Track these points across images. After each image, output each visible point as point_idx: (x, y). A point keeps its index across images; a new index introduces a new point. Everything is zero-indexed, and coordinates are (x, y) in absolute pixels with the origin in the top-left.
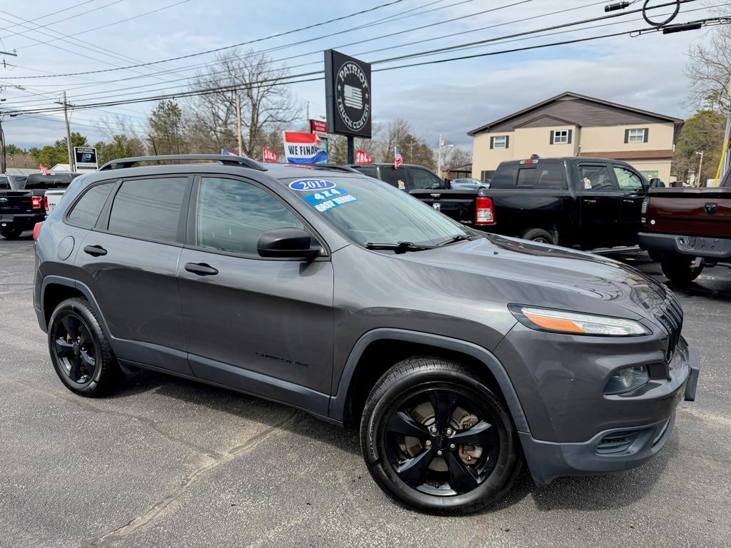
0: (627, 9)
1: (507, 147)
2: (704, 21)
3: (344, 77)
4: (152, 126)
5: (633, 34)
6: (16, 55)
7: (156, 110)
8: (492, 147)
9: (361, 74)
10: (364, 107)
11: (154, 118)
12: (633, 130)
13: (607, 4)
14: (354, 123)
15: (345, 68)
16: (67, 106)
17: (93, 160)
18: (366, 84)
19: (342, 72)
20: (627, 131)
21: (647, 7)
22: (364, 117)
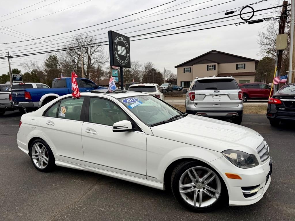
0: (233, 14)
1: (190, 72)
2: (264, 19)
3: (117, 42)
4: (46, 65)
5: (236, 24)
7: (48, 59)
8: (184, 72)
9: (125, 41)
10: (127, 55)
12: (239, 64)
13: (226, 12)
14: (123, 61)
15: (118, 39)
17: (21, 80)
18: (127, 45)
19: (116, 40)
20: (237, 65)
21: (241, 13)
22: (127, 59)
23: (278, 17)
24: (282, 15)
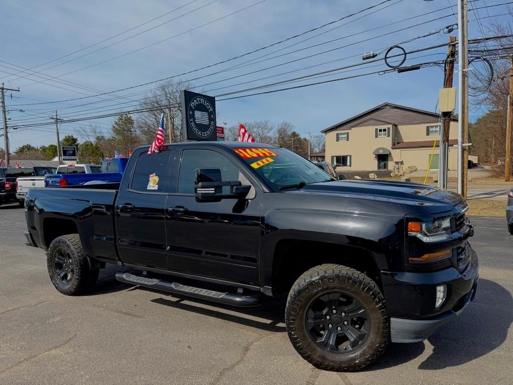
1: (348, 140)
2: (422, 65)
3: (194, 106)
4: (114, 131)
5: (380, 73)
6: (19, 91)
7: (116, 121)
8: (337, 140)
9: (207, 104)
10: (210, 124)
11: (117, 127)
12: (432, 127)
13: (364, 55)
14: (203, 133)
15: (195, 101)
16: (57, 121)
17: (74, 154)
18: (211, 109)
19: (193, 103)
20: (428, 128)
21: (387, 56)
22: (211, 129)
23: (442, 62)
24: (447, 58)
